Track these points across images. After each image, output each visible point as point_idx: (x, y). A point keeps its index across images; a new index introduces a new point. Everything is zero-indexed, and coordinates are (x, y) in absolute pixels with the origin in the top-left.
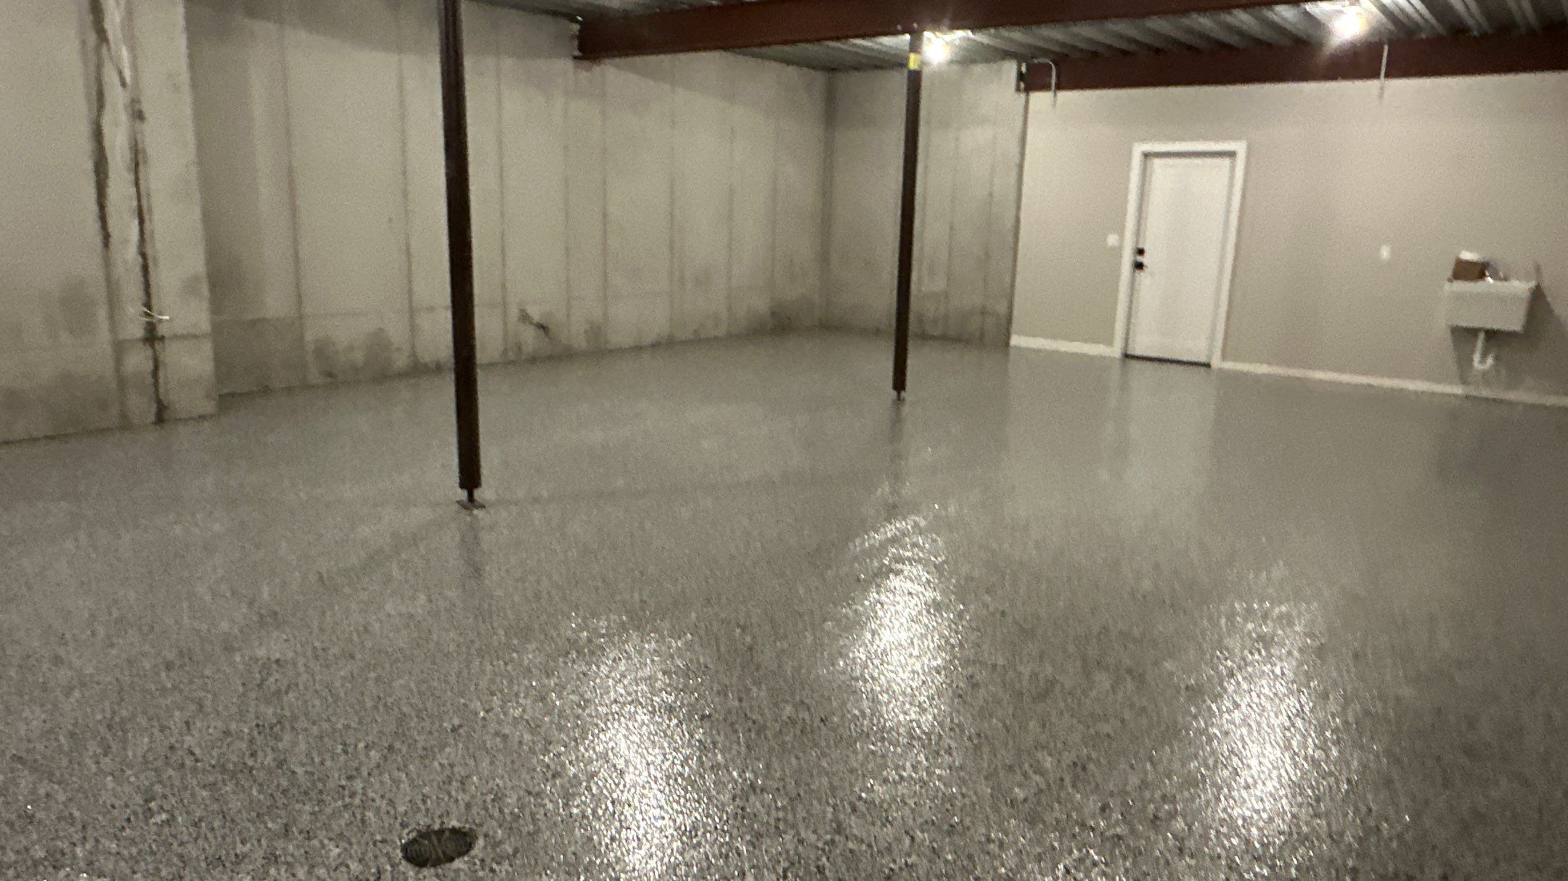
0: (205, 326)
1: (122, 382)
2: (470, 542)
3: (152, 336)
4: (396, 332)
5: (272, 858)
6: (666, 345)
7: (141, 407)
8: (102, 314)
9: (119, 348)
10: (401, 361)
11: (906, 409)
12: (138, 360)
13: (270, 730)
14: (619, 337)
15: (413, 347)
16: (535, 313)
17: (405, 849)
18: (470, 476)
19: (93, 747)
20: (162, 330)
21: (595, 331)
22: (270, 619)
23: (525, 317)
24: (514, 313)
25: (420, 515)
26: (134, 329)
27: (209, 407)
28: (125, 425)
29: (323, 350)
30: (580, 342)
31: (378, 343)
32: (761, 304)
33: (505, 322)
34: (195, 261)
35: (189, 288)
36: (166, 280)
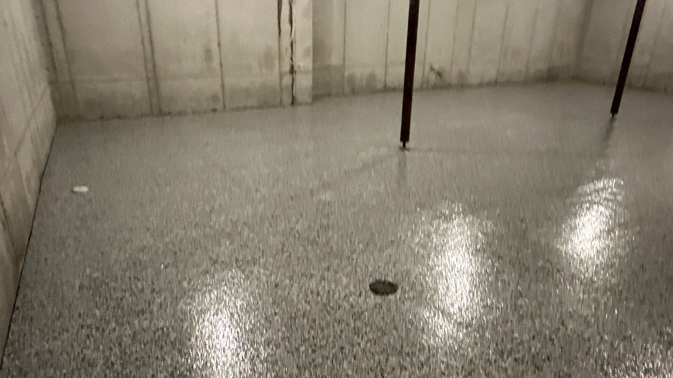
0: (310, 67)
1: (281, 89)
3: (292, 71)
4: (379, 73)
6: (495, 84)
7: (287, 99)
8: (277, 61)
9: (281, 76)
10: (380, 86)
12: (287, 80)
13: (326, 228)
15: (385, 81)
16: (436, 67)
17: (370, 286)
18: (405, 136)
20: (296, 68)
21: (462, 76)
22: (326, 186)
23: (432, 69)
24: (427, 68)
25: (383, 151)
26: (287, 68)
27: (309, 100)
28: (281, 104)
29: (351, 79)
30: (454, 81)
31: (372, 77)
33: (424, 71)
34: (309, 43)
35: (306, 53)
36: (299, 50)
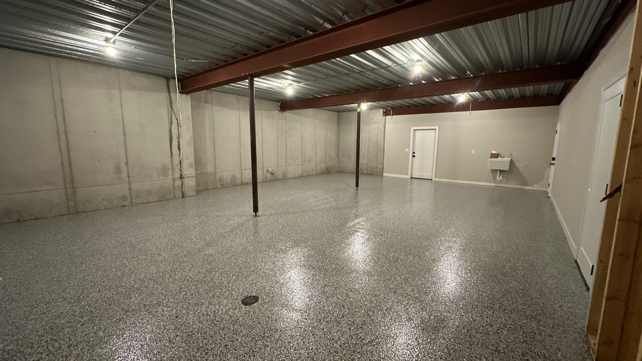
0: (194, 174)
1: (174, 188)
2: (256, 225)
3: (181, 177)
4: (238, 174)
5: (210, 303)
6: (301, 177)
7: (178, 193)
8: (170, 172)
9: (174, 180)
10: (239, 182)
11: (359, 191)
12: (178, 183)
13: (209, 271)
14: (290, 175)
15: (242, 178)
16: (270, 170)
17: (242, 301)
18: (256, 209)
19: (167, 276)
20: (184, 176)
21: (284, 174)
22: (209, 244)
23: (268, 171)
24: (265, 170)
25: (244, 218)
26: (177, 175)
27: (194, 193)
28: (175, 198)
29: (221, 180)
30: (280, 176)
31: (234, 177)
32: (323, 166)
33: (263, 172)
34: (192, 159)
35: (190, 166)
36: (185, 164)
